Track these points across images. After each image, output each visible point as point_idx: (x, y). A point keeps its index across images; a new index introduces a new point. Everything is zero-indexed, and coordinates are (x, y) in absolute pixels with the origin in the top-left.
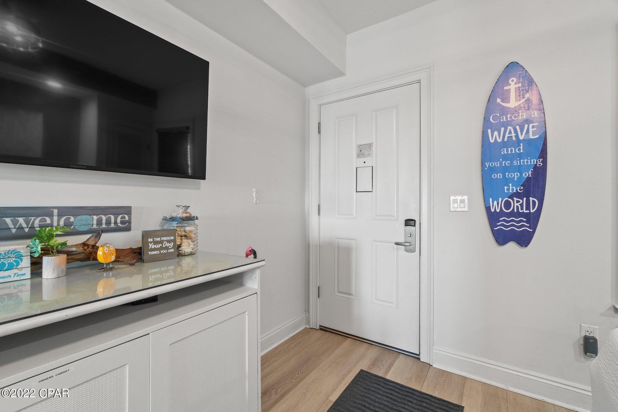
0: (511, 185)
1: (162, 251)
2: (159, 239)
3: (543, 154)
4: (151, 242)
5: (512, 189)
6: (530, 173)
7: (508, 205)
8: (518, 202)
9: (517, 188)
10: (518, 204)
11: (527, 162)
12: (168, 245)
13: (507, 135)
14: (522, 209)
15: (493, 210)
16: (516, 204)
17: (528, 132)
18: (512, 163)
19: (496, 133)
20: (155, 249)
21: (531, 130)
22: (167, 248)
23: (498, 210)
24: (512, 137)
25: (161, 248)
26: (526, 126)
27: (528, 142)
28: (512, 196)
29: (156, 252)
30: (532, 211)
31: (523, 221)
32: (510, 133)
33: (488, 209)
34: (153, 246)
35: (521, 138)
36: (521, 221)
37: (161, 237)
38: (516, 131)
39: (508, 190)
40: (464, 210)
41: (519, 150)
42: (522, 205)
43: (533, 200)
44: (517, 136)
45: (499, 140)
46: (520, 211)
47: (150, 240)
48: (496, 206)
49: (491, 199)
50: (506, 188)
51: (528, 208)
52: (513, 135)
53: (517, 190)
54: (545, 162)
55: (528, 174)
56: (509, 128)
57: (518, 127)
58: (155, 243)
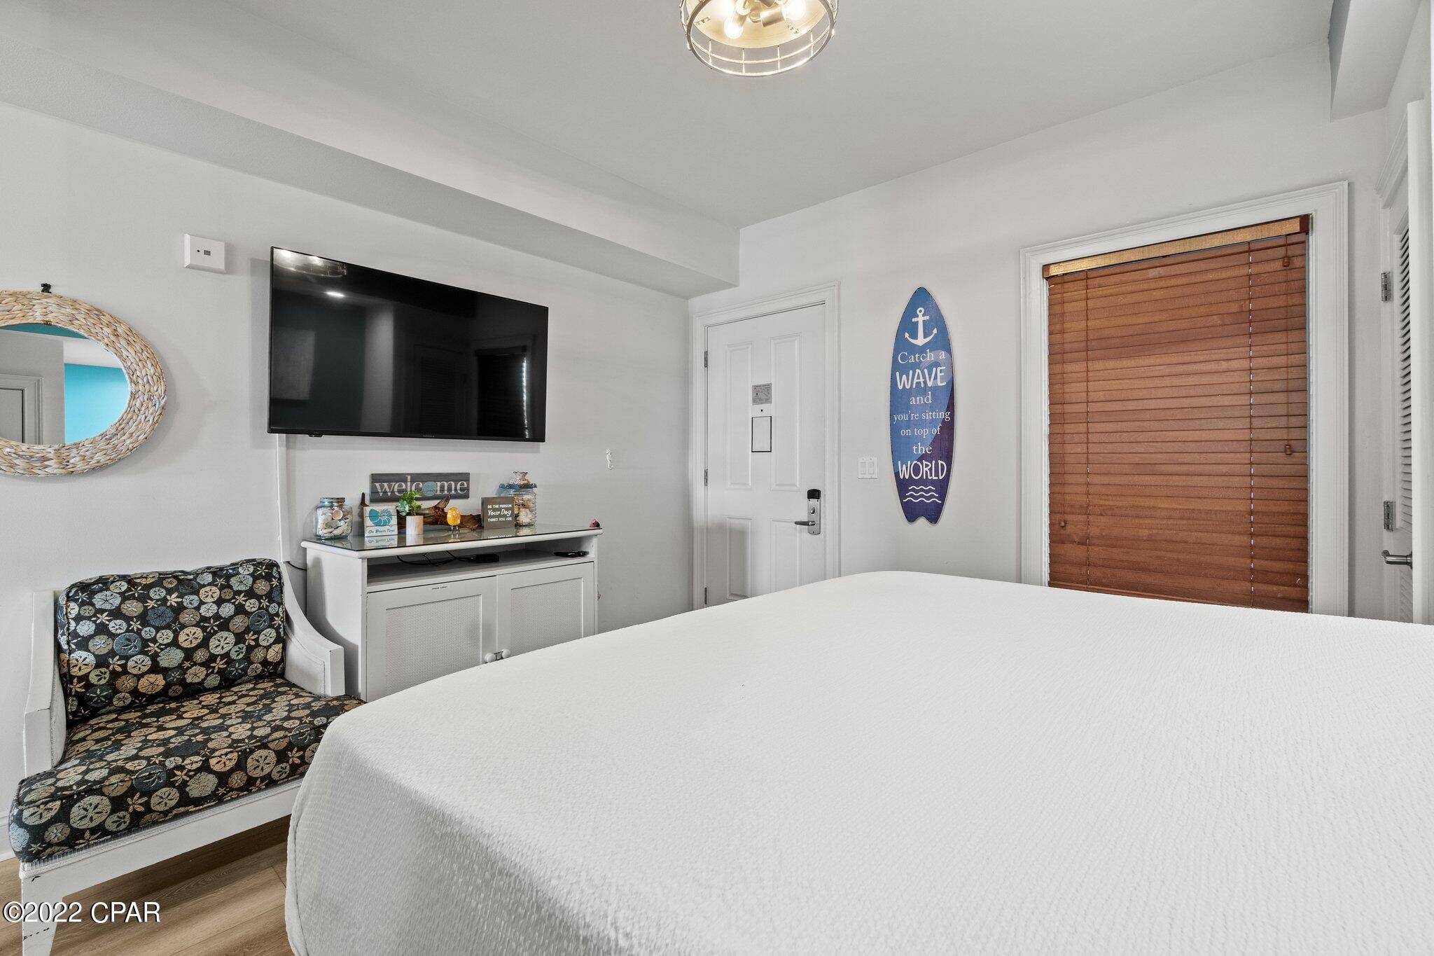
0: (919, 444)
1: (500, 519)
2: (497, 506)
3: (951, 407)
4: (490, 509)
5: (921, 449)
6: (939, 429)
7: (916, 470)
8: (927, 466)
9: (925, 449)
10: (927, 469)
11: (936, 416)
12: (506, 512)
13: (915, 381)
14: (931, 475)
15: (902, 477)
16: (925, 469)
17: (936, 378)
18: (920, 416)
19: (904, 377)
20: (494, 517)
21: (939, 374)
22: (505, 516)
23: (907, 477)
24: (920, 382)
25: (500, 516)
26: (934, 369)
27: (935, 389)
28: (921, 459)
29: (494, 520)
30: (941, 478)
31: (933, 491)
32: (918, 378)
33: (897, 474)
34: (493, 513)
35: (930, 384)
36: (930, 490)
37: (499, 504)
38: (924, 377)
39: (917, 450)
40: (873, 476)
41: (928, 400)
42: (931, 469)
43: (942, 464)
44: (925, 383)
45: (908, 387)
46: (930, 478)
47: (490, 507)
48: (905, 473)
49: (899, 462)
50: (915, 447)
51: (937, 475)
52: (922, 380)
53: (926, 451)
54: (952, 416)
55: (936, 431)
56: (918, 371)
57: (926, 371)
58: (495, 510)
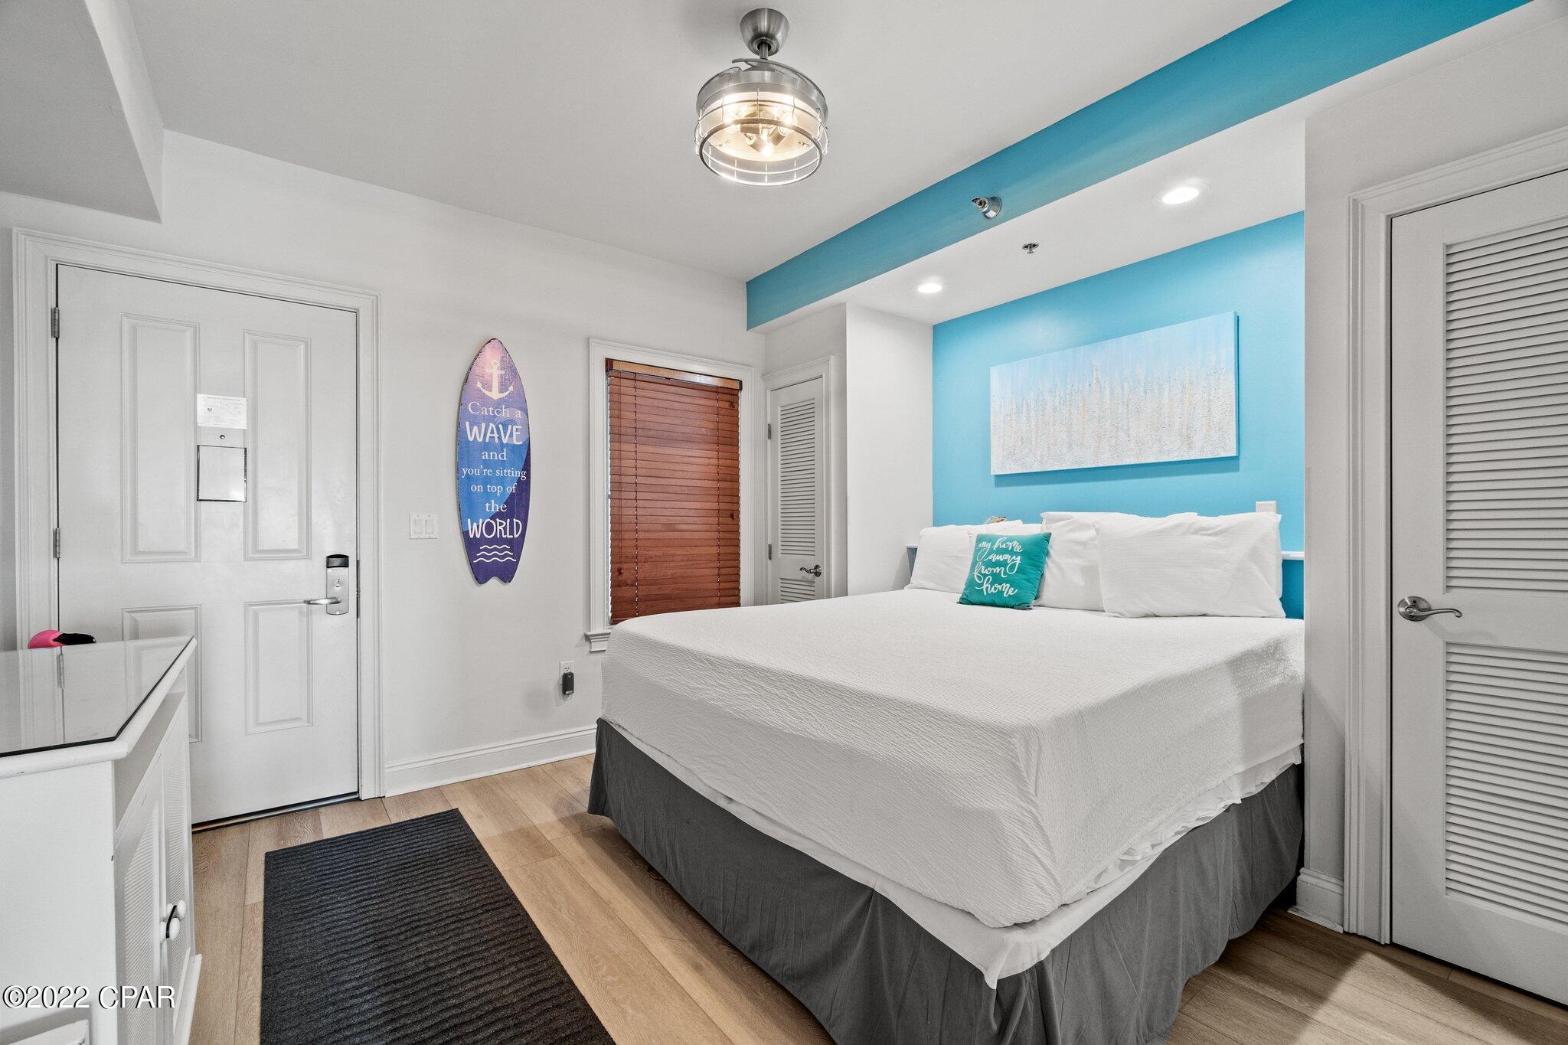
0: (493, 501)
3: (527, 467)
5: (495, 507)
6: (514, 487)
7: (489, 528)
8: (501, 524)
9: (499, 506)
10: (501, 528)
11: (511, 473)
13: (489, 435)
14: (505, 534)
15: (472, 536)
16: (499, 528)
17: (511, 435)
18: (494, 472)
19: (475, 428)
21: (515, 433)
23: (478, 536)
24: (494, 437)
26: (510, 427)
27: (513, 448)
28: (493, 518)
30: (516, 536)
31: (507, 550)
32: (492, 432)
33: (465, 534)
35: (505, 441)
36: (505, 549)
38: (499, 432)
39: (490, 508)
40: (433, 536)
41: (502, 456)
42: (505, 528)
43: (517, 523)
44: (500, 438)
45: (480, 440)
46: (504, 536)
48: (476, 530)
49: (469, 520)
50: (487, 505)
51: (511, 533)
52: (496, 435)
53: (500, 509)
54: (528, 475)
55: (511, 489)
56: (491, 425)
57: (500, 426)
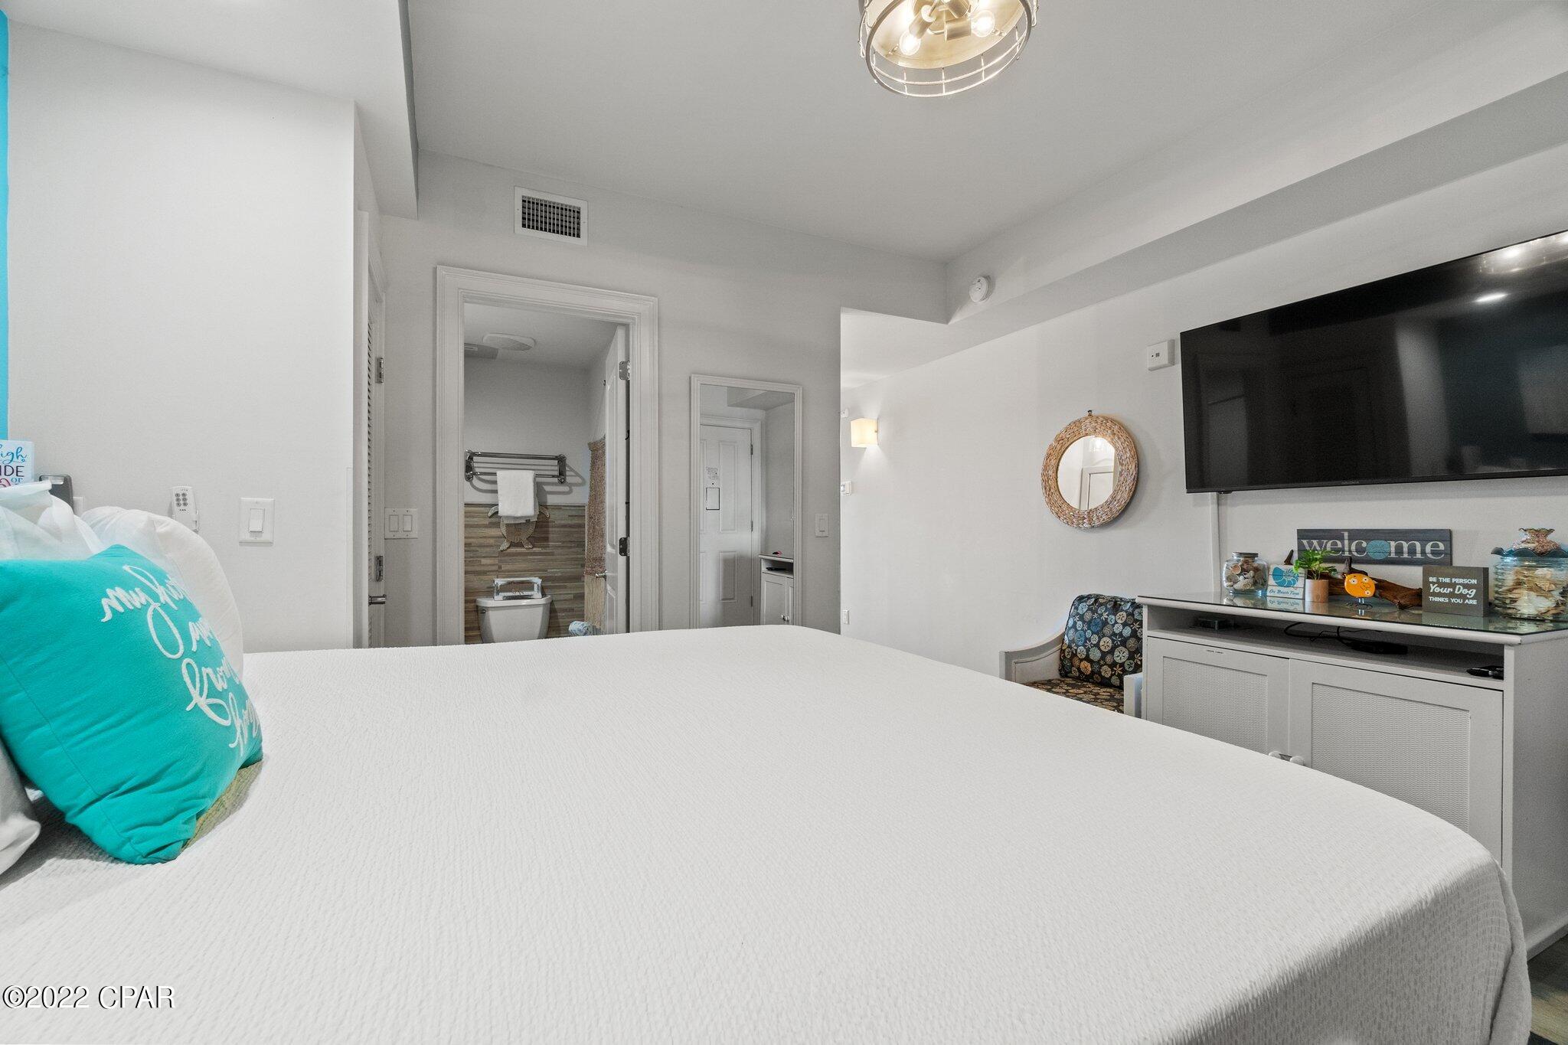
1: (1453, 600)
2: (1447, 580)
4: (1434, 583)
12: (1465, 591)
20: (1440, 595)
22: (1463, 597)
25: (1452, 595)
29: (1441, 600)
34: (1438, 590)
37: (1451, 576)
47: (1431, 579)
58: (1442, 585)
